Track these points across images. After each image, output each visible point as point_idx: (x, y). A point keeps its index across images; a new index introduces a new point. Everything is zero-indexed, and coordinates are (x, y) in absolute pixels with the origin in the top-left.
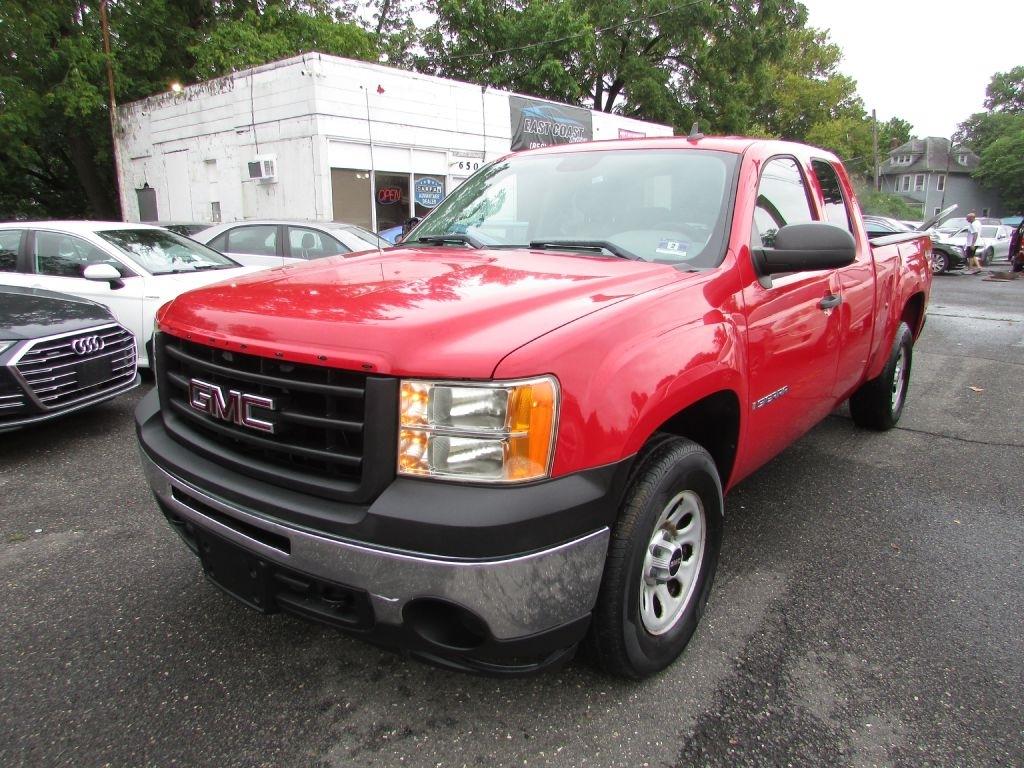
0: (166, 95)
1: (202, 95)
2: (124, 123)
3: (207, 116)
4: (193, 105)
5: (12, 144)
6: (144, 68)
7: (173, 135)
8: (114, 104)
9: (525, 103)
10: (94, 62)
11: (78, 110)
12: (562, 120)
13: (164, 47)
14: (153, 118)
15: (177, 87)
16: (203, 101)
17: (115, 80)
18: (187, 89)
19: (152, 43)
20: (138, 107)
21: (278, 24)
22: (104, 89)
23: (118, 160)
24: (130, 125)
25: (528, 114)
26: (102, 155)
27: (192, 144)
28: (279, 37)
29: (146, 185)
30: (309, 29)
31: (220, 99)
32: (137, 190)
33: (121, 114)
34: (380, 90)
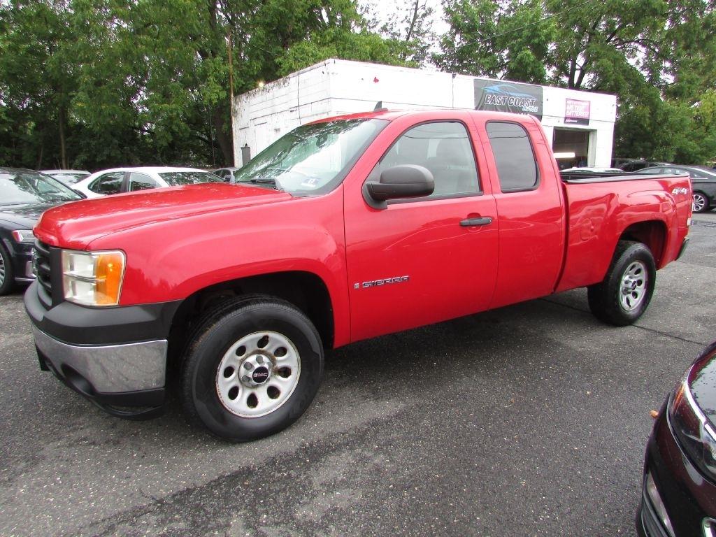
0: (257, 90)
1: (275, 89)
2: (237, 108)
3: (277, 101)
4: (269, 95)
5: (175, 122)
6: (251, 73)
7: (260, 114)
8: (232, 96)
9: (486, 83)
10: (222, 72)
11: (210, 101)
12: (519, 95)
13: (263, 59)
14: (251, 104)
15: (261, 84)
16: (275, 93)
17: (233, 82)
18: (267, 85)
19: (258, 58)
20: (243, 97)
21: (333, 40)
22: (227, 87)
23: (234, 130)
24: (240, 109)
25: (488, 91)
26: (225, 126)
27: (268, 119)
28: (332, 49)
29: (246, 145)
30: (350, 42)
31: (283, 90)
32: (242, 148)
33: (236, 103)
34: (376, 80)
